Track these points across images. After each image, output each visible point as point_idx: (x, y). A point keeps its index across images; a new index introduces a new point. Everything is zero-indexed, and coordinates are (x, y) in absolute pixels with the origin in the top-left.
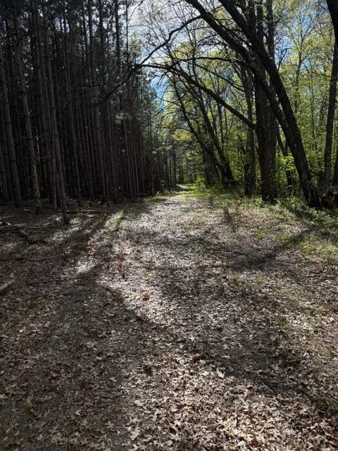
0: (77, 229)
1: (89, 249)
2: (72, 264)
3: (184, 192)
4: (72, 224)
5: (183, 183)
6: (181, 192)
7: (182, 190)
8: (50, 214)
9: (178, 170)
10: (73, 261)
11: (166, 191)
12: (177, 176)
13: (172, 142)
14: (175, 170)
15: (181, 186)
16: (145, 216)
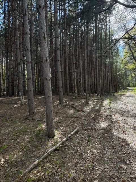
0: (92, 106)
1: (102, 116)
2: (97, 122)
3: (131, 91)
4: (90, 104)
5: (129, 87)
6: (129, 91)
7: (130, 90)
8: (80, 99)
9: (127, 81)
10: (97, 121)
11: (123, 90)
12: (127, 84)
13: (125, 69)
14: (126, 81)
15: (128, 88)
16: (119, 102)
